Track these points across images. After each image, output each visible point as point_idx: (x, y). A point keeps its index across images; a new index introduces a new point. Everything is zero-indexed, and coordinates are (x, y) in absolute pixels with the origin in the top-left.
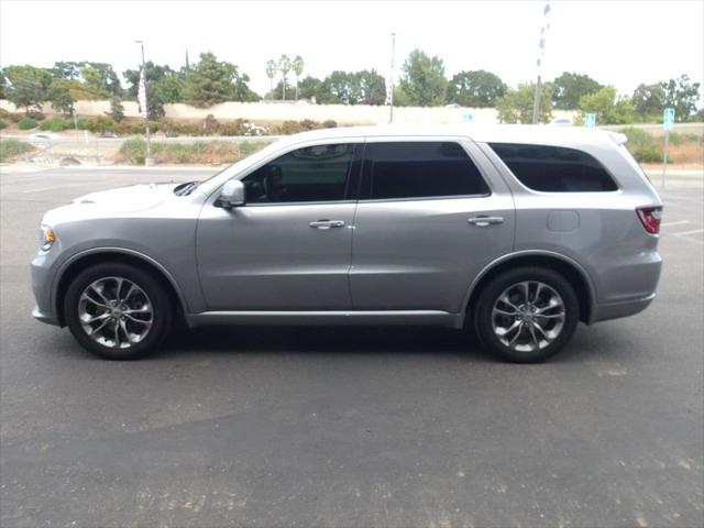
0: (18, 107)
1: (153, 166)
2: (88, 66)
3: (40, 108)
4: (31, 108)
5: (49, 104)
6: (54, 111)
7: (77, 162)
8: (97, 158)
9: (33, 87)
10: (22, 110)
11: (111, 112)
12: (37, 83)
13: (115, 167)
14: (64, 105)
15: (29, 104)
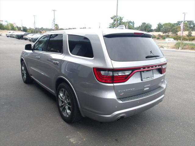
0: (163, 34)
1: (181, 50)
2: (186, 22)
3: (169, 34)
4: (166, 34)
5: (171, 33)
6: (172, 34)
7: (163, 48)
8: (168, 47)
9: (168, 28)
10: (164, 34)
11: (188, 34)
12: (169, 27)
13: (171, 50)
14: (175, 33)
15: (166, 33)
